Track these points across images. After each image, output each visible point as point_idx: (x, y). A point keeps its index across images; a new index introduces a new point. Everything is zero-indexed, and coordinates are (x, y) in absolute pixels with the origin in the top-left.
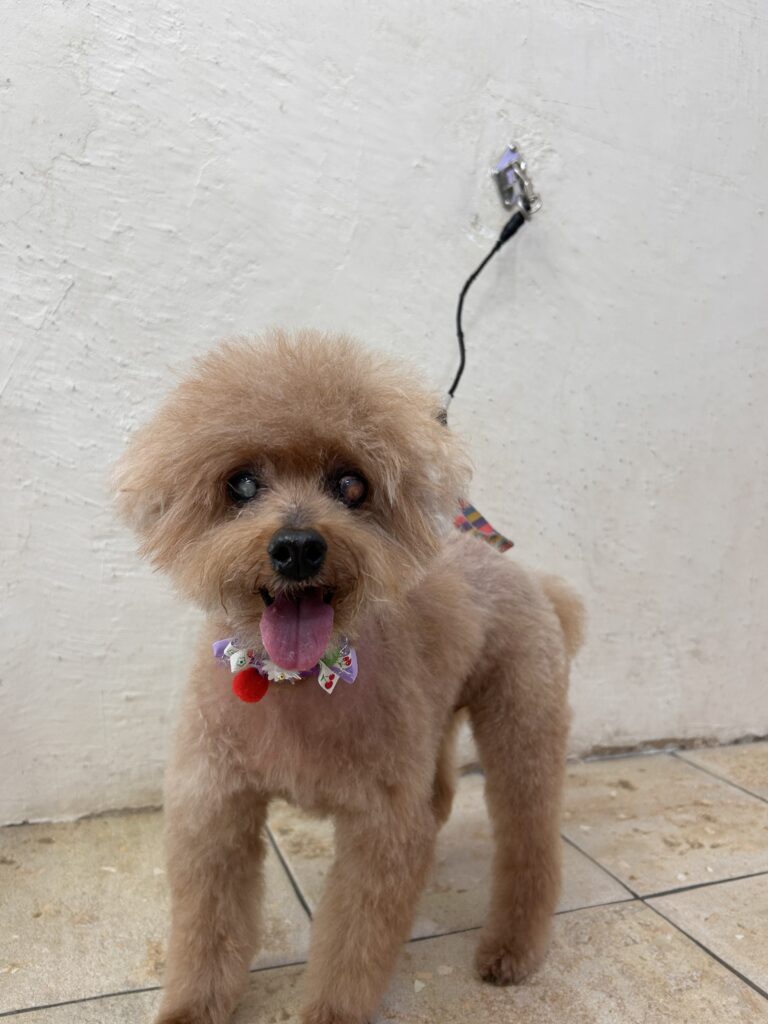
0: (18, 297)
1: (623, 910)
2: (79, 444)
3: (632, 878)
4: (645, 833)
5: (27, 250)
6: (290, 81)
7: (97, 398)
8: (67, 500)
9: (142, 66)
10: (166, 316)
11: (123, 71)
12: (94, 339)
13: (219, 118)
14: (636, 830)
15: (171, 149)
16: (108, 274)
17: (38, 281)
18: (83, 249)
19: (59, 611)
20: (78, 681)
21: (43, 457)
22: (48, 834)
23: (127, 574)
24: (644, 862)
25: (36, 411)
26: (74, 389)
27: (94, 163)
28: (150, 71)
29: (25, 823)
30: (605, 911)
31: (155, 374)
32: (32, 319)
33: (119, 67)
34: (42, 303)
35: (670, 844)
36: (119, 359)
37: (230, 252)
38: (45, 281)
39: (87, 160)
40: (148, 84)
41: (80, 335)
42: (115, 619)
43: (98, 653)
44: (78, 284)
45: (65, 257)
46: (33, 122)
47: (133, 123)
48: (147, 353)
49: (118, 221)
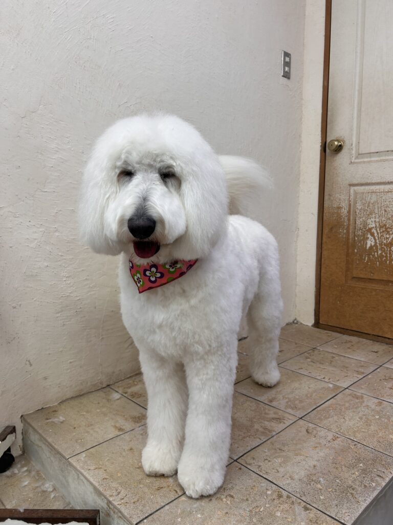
0: (28, 238)
2: (50, 284)
5: (30, 223)
7: (54, 268)
8: (48, 302)
9: (60, 157)
10: (73, 238)
11: (55, 159)
12: (52, 249)
15: (71, 183)
16: (55, 227)
17: (34, 232)
18: (47, 220)
19: (48, 339)
20: (55, 360)
21: (40, 290)
22: (54, 409)
23: (68, 323)
25: (36, 275)
26: (47, 266)
27: (48, 191)
29: (43, 408)
31: (71, 257)
32: (33, 245)
33: (54, 157)
34: (35, 239)
36: (60, 254)
38: (36, 232)
39: (46, 190)
40: (62, 162)
41: (48, 248)
42: (65, 338)
43: (60, 350)
44: (46, 231)
45: (41, 223)
46: (28, 179)
47: (59, 176)
48: (68, 251)
49: (56, 209)
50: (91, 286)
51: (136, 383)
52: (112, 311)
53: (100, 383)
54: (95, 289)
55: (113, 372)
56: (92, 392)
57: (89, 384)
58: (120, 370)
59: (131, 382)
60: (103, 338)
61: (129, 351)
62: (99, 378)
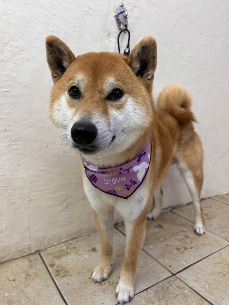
1: (170, 281)
3: (170, 266)
4: (170, 246)
14: (167, 245)
24: (172, 259)
30: (165, 283)
35: (178, 249)
50: (13, 138)
51: (69, 251)
52: (43, 170)
53: (28, 249)
54: (18, 143)
55: (45, 237)
56: (18, 258)
57: (13, 250)
58: (53, 235)
59: (65, 248)
60: (30, 200)
61: (65, 215)
62: (26, 244)
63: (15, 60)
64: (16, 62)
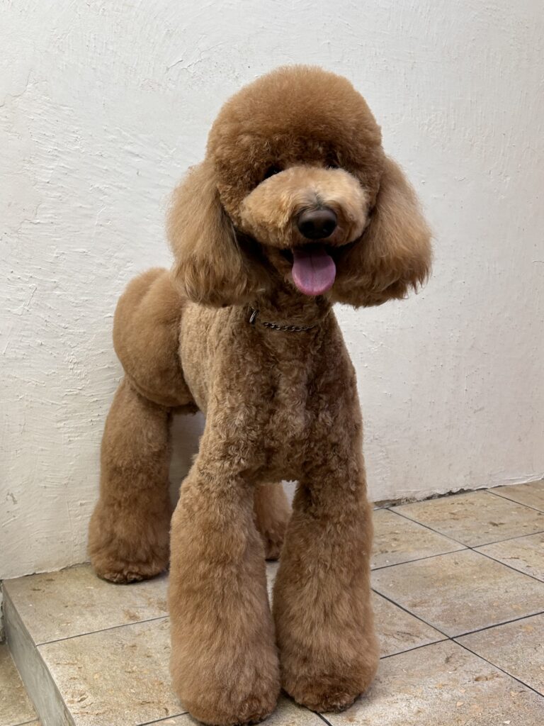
0: (9, 300)
2: (46, 373)
5: (12, 275)
6: (141, 157)
7: (53, 347)
8: (43, 404)
9: (62, 165)
10: (86, 298)
11: (52, 169)
12: (49, 316)
13: (105, 186)
15: (81, 207)
16: (53, 280)
17: (18, 290)
18: (40, 269)
20: (56, 497)
21: (29, 382)
22: (50, 578)
23: (77, 439)
25: (23, 358)
26: (42, 344)
27: (42, 222)
28: (66, 166)
29: (34, 574)
31: (83, 331)
32: (17, 310)
33: (51, 167)
34: (22, 301)
36: (63, 325)
37: (116, 258)
38: (22, 289)
39: (38, 221)
40: (66, 174)
41: (42, 315)
42: (71, 463)
43: (66, 482)
44: (39, 288)
45: (31, 275)
46: (9, 205)
47: (60, 197)
48: (77, 320)
49: (57, 251)
63: (121, 275)
64: (123, 277)
